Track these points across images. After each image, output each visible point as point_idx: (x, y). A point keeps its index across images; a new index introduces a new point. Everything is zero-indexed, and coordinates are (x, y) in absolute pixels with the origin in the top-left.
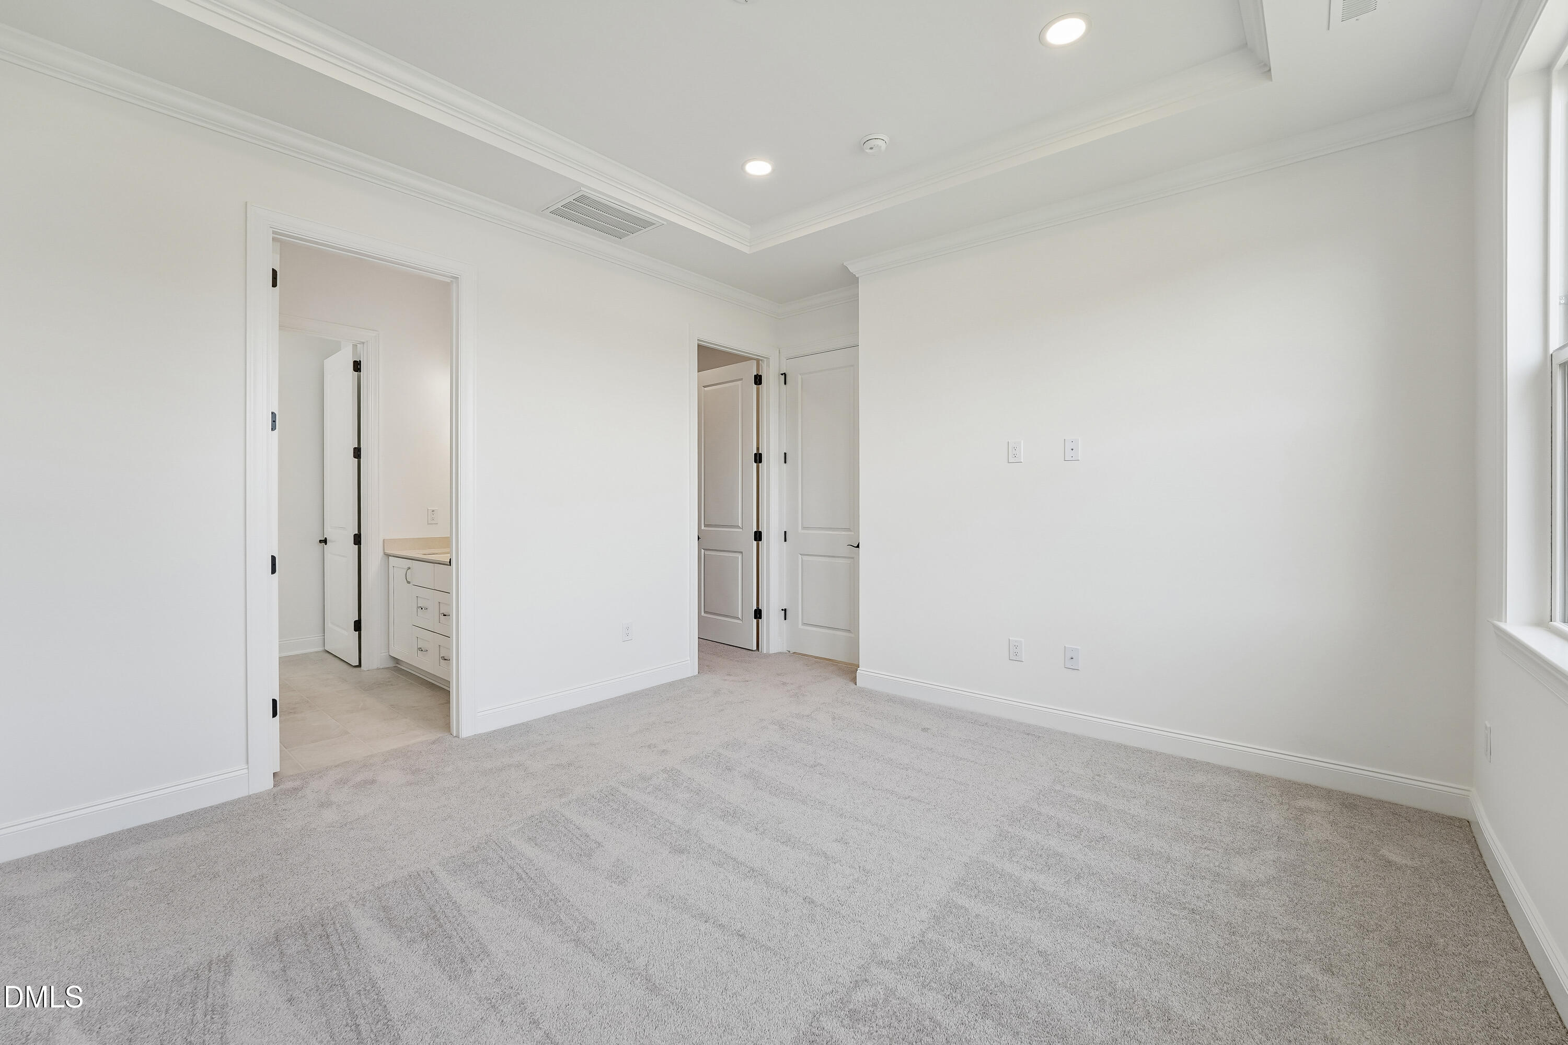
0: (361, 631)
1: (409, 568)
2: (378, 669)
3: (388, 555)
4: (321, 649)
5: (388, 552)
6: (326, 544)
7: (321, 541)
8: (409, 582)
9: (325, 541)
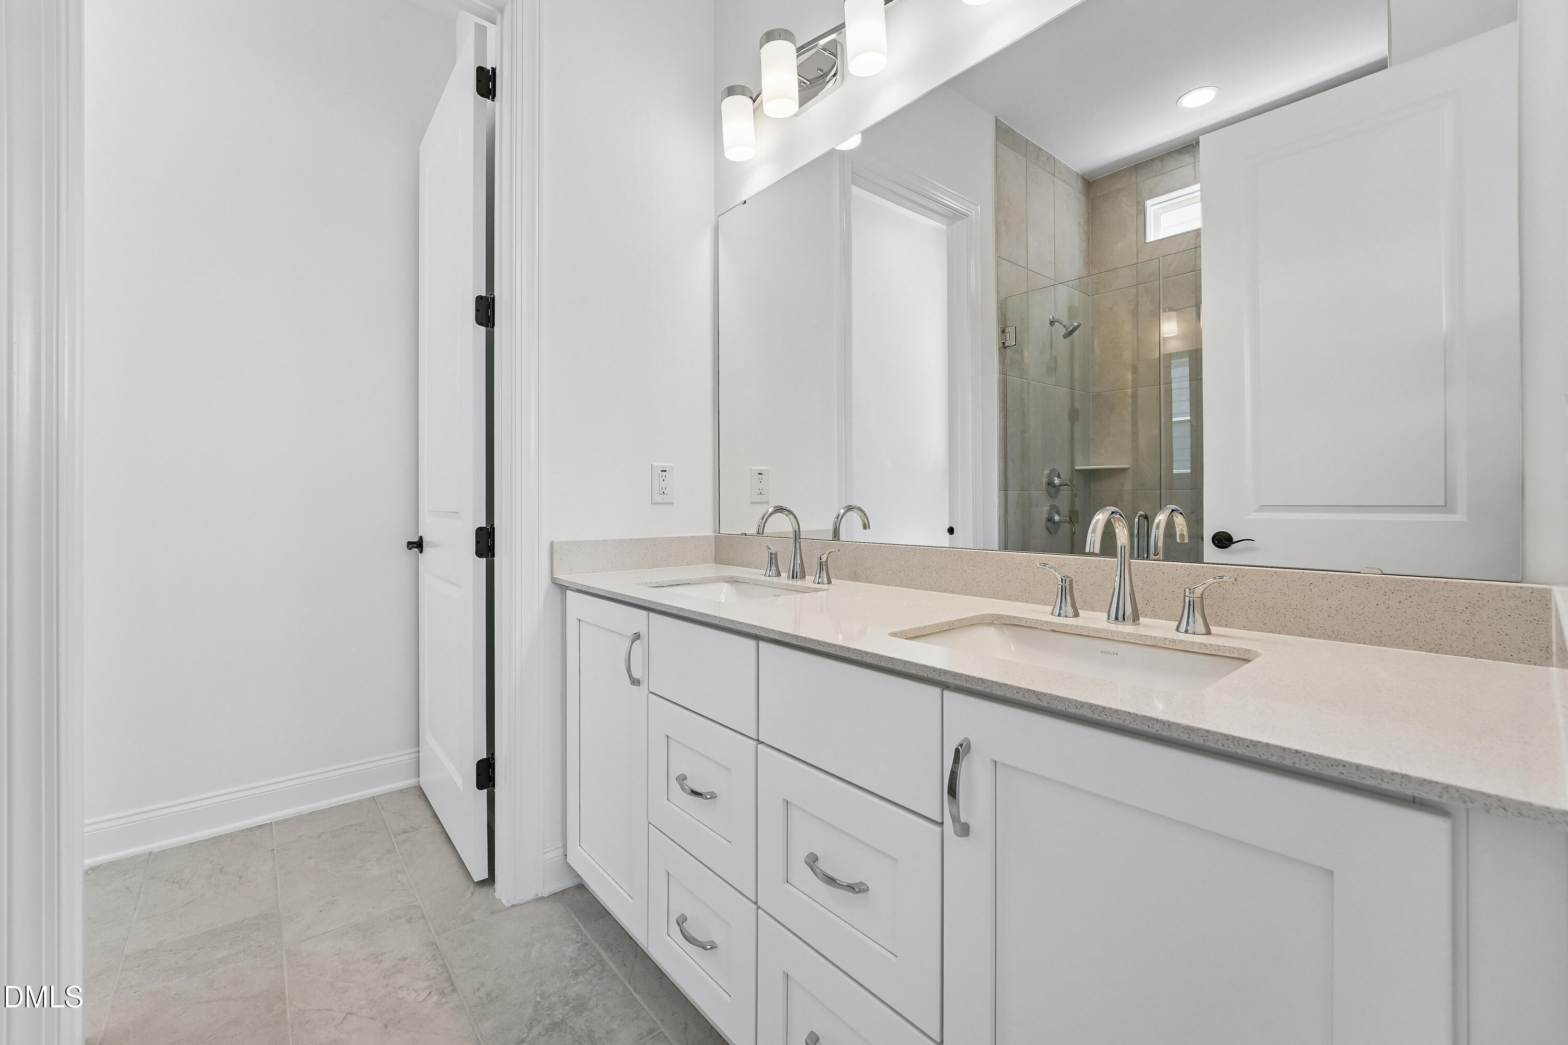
0: (493, 786)
1: (637, 637)
2: (539, 899)
3: (562, 588)
4: (410, 782)
5: (564, 576)
6: (421, 552)
7: (410, 545)
8: (635, 682)
9: (418, 545)
